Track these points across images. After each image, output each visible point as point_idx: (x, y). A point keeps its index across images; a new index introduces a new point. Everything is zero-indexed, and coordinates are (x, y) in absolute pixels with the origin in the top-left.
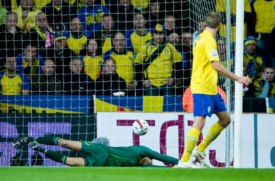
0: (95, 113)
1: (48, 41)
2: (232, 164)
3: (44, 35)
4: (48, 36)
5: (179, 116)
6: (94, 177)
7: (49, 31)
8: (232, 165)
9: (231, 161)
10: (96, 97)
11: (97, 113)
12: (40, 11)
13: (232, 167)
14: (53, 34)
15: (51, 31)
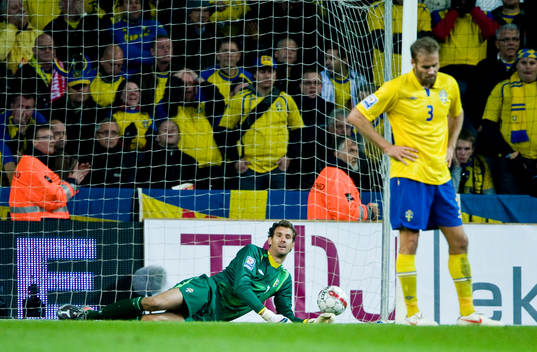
0: (141, 220)
1: (55, 87)
2: (392, 316)
3: (49, 76)
4: (56, 78)
6: (137, 340)
7: (57, 70)
8: (393, 319)
9: (390, 311)
10: (144, 192)
11: (146, 222)
12: (41, 32)
13: (392, 322)
14: (65, 75)
15: (62, 70)
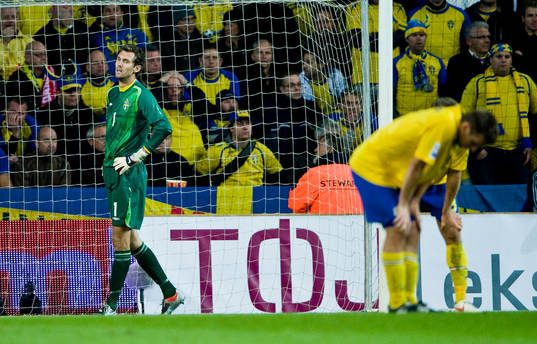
1: (47, 92)
2: (376, 306)
3: (40, 81)
4: (48, 82)
5: (281, 220)
7: (48, 75)
9: (374, 299)
12: (31, 40)
13: (376, 310)
14: (55, 79)
15: (53, 74)
